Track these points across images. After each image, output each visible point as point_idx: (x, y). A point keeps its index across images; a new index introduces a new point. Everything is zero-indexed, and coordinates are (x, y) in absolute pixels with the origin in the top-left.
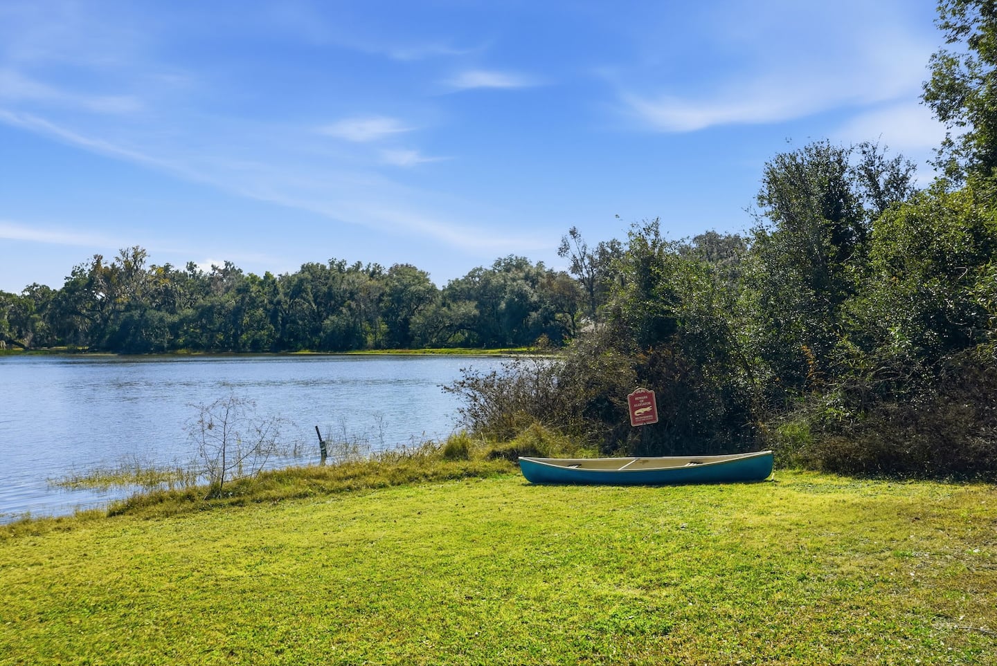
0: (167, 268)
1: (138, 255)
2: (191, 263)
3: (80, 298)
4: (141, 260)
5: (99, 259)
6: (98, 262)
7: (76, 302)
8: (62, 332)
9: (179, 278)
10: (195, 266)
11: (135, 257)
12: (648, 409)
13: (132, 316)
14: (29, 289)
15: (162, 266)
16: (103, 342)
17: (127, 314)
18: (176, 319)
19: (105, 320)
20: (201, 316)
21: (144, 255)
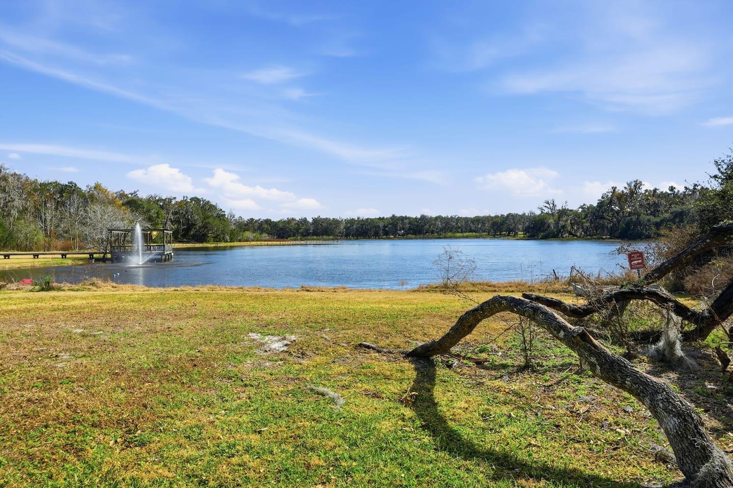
0: (655, 190)
1: (638, 185)
2: (672, 187)
3: (605, 210)
4: (639, 188)
5: (614, 189)
6: (614, 190)
7: (603, 212)
8: (596, 228)
9: (664, 196)
10: (675, 188)
11: (635, 186)
12: (640, 261)
13: (632, 219)
14: (581, 207)
15: (652, 189)
16: (617, 234)
17: (629, 218)
18: (658, 220)
19: (619, 222)
20: (675, 217)
21: (641, 184)
